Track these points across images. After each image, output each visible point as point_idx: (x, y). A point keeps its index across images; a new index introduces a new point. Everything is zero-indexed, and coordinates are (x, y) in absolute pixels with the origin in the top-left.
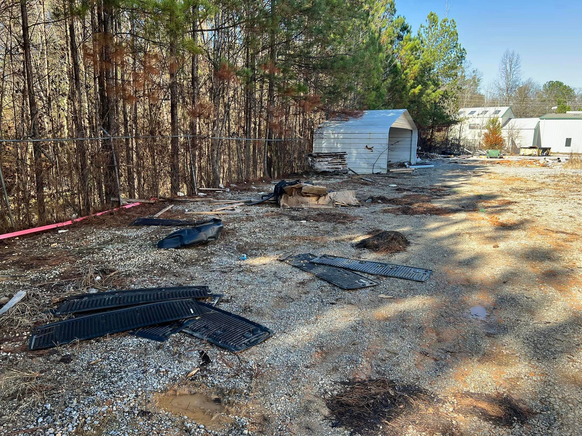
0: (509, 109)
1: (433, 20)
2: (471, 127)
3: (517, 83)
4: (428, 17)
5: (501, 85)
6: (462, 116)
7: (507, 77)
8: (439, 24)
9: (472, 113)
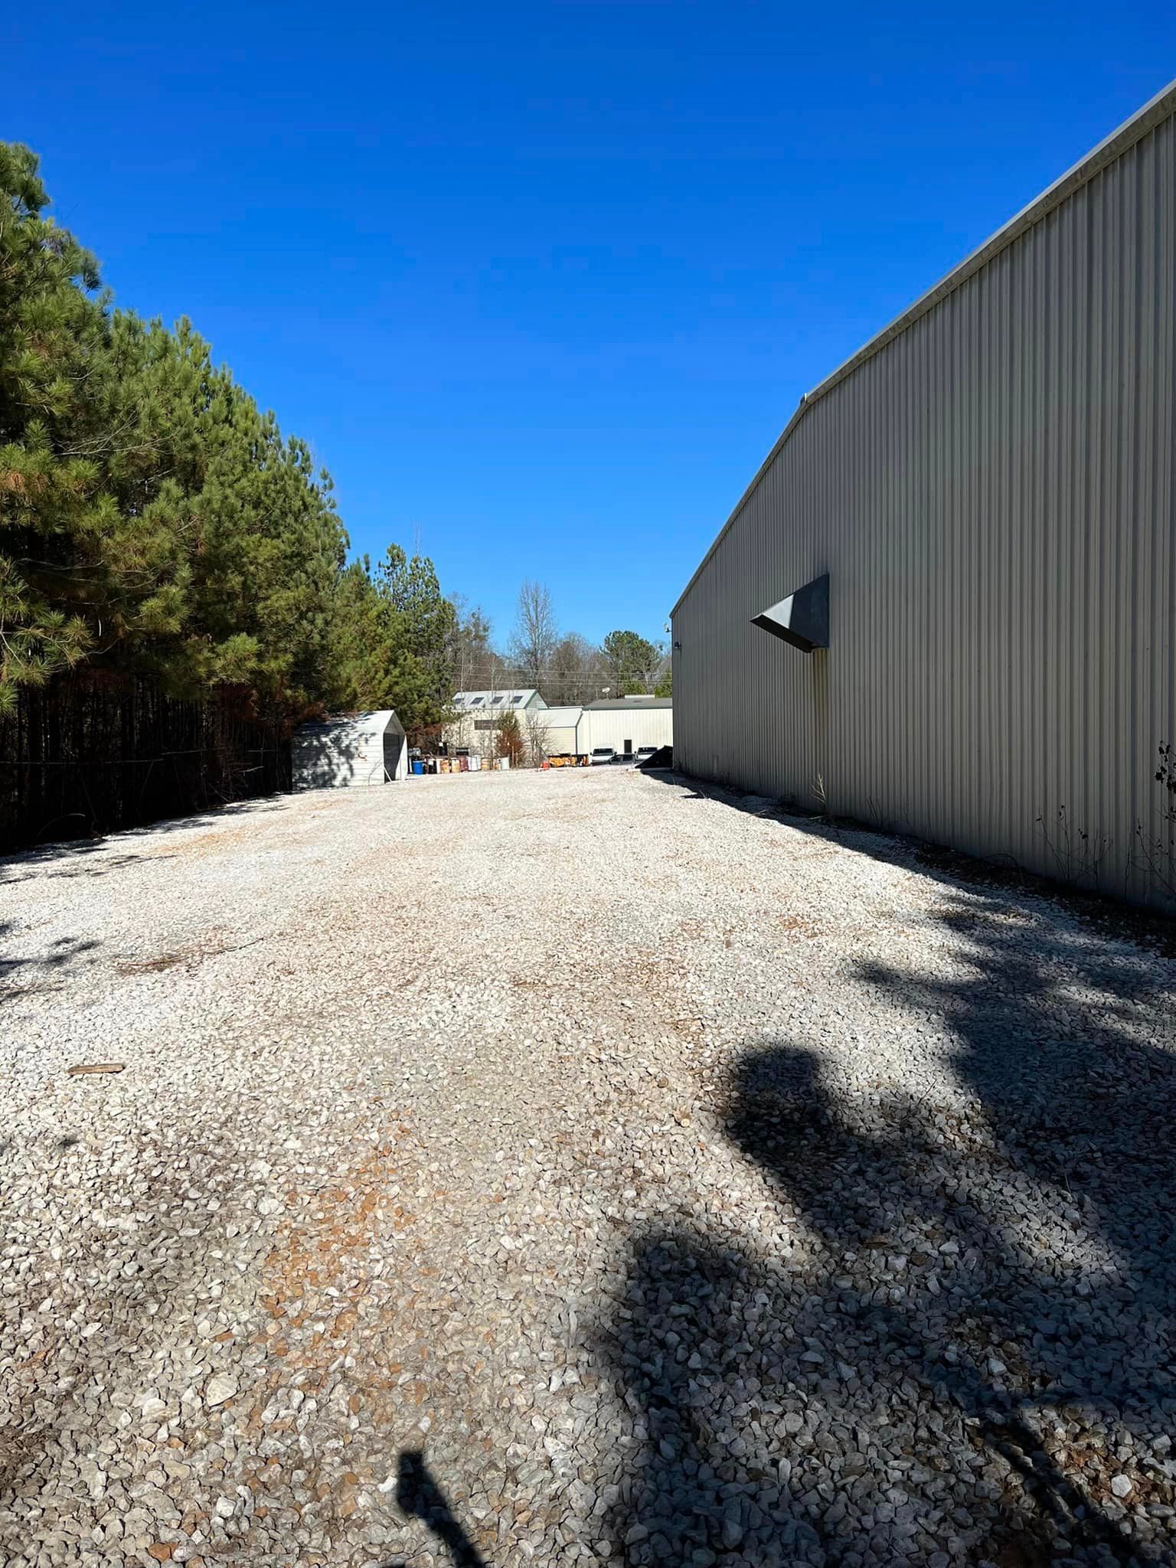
0: (535, 694)
1: (397, 558)
2: (480, 725)
3: (552, 641)
4: (389, 552)
5: (524, 644)
6: (459, 709)
7: (533, 627)
8: (407, 564)
9: (477, 701)
